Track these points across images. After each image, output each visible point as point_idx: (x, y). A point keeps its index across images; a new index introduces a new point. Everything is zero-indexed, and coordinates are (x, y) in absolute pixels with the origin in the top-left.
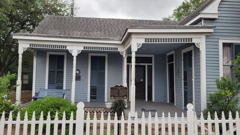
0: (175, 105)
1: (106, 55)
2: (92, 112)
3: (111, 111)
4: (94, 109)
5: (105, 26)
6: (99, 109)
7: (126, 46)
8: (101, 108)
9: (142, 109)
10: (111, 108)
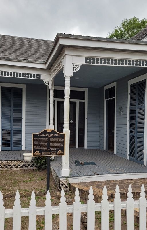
0: (115, 153)
1: (24, 87)
2: (3, 167)
3: (31, 165)
4: (6, 162)
5: (22, 47)
6: (14, 162)
7: (52, 73)
8: (16, 161)
9: (76, 162)
10: (31, 161)
